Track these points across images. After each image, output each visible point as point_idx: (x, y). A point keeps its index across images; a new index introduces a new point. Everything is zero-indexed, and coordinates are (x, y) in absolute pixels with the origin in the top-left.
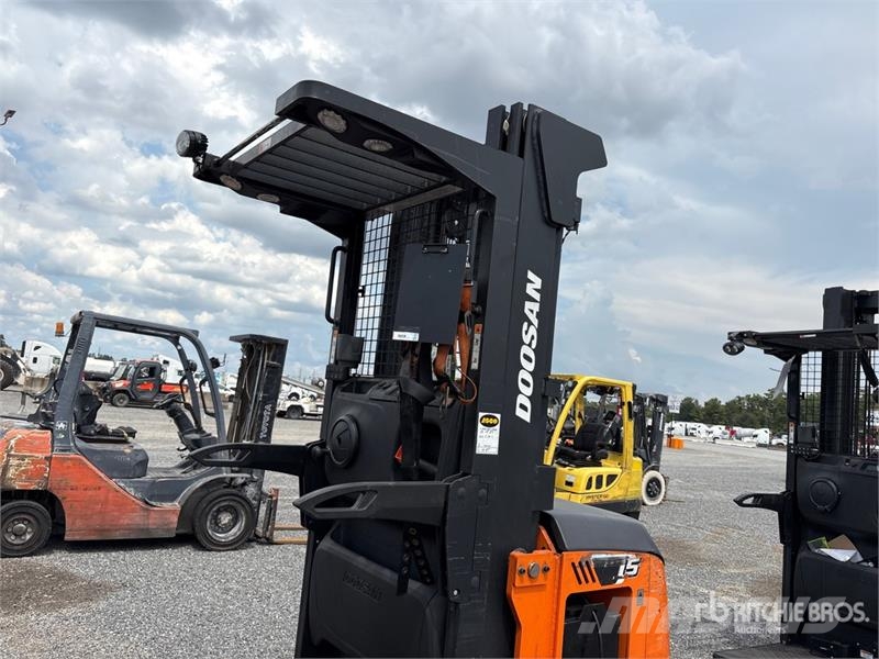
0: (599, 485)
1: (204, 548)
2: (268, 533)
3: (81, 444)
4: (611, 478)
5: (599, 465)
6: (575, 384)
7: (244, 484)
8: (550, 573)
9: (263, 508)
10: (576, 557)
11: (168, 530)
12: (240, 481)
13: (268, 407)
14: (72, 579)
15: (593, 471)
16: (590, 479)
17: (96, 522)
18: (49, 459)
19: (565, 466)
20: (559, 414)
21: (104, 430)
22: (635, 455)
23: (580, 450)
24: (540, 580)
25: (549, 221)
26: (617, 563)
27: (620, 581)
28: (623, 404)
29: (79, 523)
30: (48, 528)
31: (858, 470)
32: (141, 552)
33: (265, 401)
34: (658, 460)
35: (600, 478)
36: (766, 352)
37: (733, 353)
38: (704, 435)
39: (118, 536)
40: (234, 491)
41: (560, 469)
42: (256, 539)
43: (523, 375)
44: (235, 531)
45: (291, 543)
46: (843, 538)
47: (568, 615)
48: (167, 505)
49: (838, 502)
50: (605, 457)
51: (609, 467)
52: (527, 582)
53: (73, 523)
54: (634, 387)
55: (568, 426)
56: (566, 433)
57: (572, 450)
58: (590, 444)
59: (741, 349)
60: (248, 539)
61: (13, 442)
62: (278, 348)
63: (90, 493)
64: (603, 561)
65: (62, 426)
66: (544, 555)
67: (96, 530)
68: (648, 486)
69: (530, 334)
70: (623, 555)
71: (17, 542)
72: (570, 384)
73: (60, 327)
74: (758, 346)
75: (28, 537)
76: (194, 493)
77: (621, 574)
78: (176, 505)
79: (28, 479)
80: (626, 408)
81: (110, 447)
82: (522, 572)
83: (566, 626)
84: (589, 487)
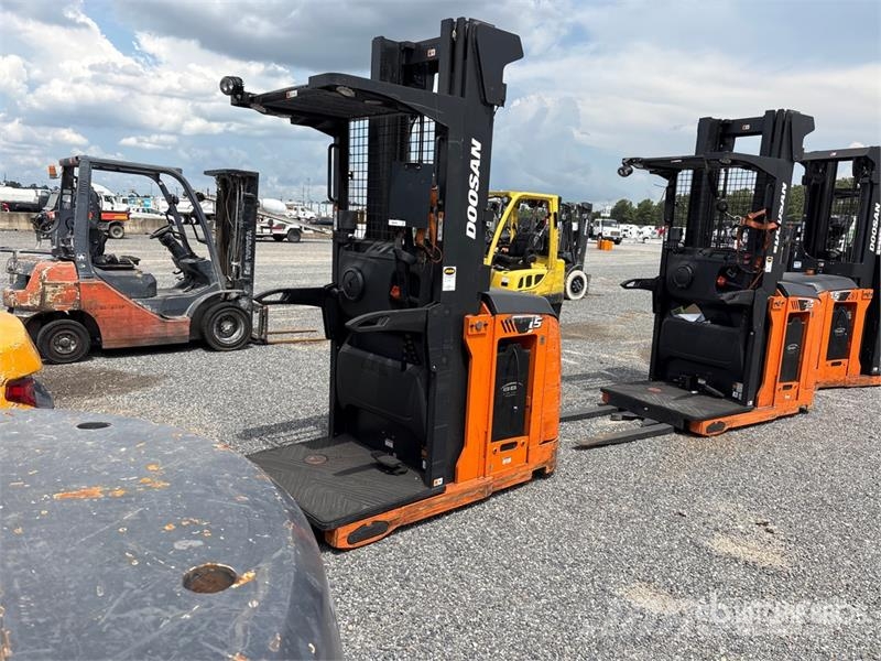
0: (529, 283)
1: (213, 350)
2: (263, 336)
3: (100, 271)
4: (539, 277)
5: (529, 267)
6: (510, 199)
7: (238, 298)
8: (488, 327)
9: (256, 316)
10: (504, 317)
11: (184, 337)
12: (234, 295)
13: (249, 233)
14: (123, 375)
15: (524, 273)
16: (522, 279)
17: (125, 333)
18: (77, 285)
19: (501, 270)
20: (496, 226)
21: (113, 260)
22: (559, 257)
23: (514, 256)
24: (483, 331)
25: (485, 102)
26: (529, 320)
27: (530, 332)
28: (550, 214)
29: (112, 335)
30: (87, 340)
31: (707, 258)
32: (165, 355)
33: (246, 229)
34: (582, 261)
35: (529, 278)
36: (651, 172)
37: (624, 175)
38: (635, 235)
39: (144, 343)
40: (231, 304)
41: (497, 273)
42: (254, 341)
43: (471, 209)
44: (236, 335)
45: (282, 342)
46: (694, 306)
47: (499, 351)
48: (179, 318)
49: (691, 283)
50: (534, 261)
51: (537, 268)
52: (475, 332)
53: (108, 335)
54: (560, 199)
55: (504, 236)
56: (503, 243)
57: (506, 256)
58: (521, 251)
59: (630, 172)
60: (247, 341)
61: (44, 273)
62: (251, 180)
63: (115, 311)
64: (520, 320)
65: (82, 257)
66: (485, 317)
67: (126, 340)
68: (573, 284)
69: (474, 182)
70: (532, 316)
71: (65, 352)
72: (506, 200)
73: (52, 169)
74: (644, 168)
75: (73, 348)
76: (199, 306)
77: (531, 326)
78: (185, 317)
79: (65, 302)
80: (552, 218)
81: (123, 273)
82: (472, 326)
83: (498, 357)
84: (520, 286)
